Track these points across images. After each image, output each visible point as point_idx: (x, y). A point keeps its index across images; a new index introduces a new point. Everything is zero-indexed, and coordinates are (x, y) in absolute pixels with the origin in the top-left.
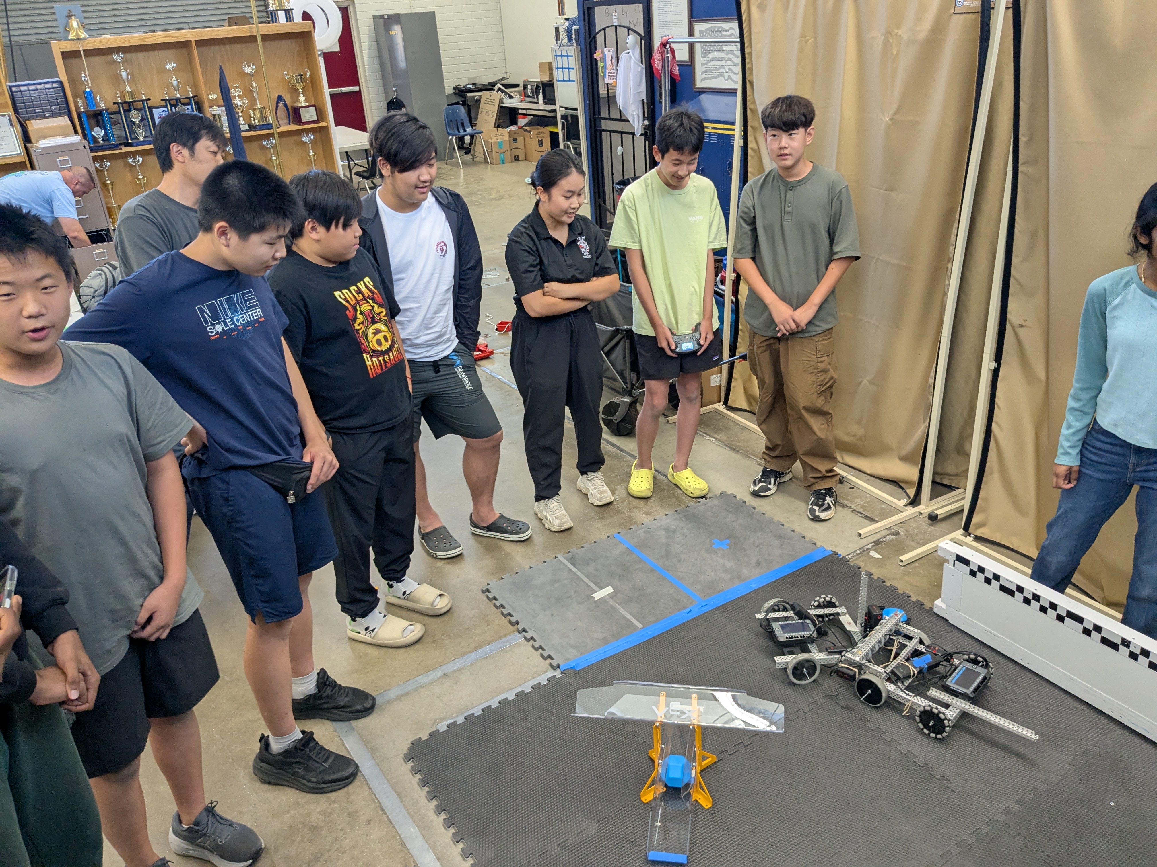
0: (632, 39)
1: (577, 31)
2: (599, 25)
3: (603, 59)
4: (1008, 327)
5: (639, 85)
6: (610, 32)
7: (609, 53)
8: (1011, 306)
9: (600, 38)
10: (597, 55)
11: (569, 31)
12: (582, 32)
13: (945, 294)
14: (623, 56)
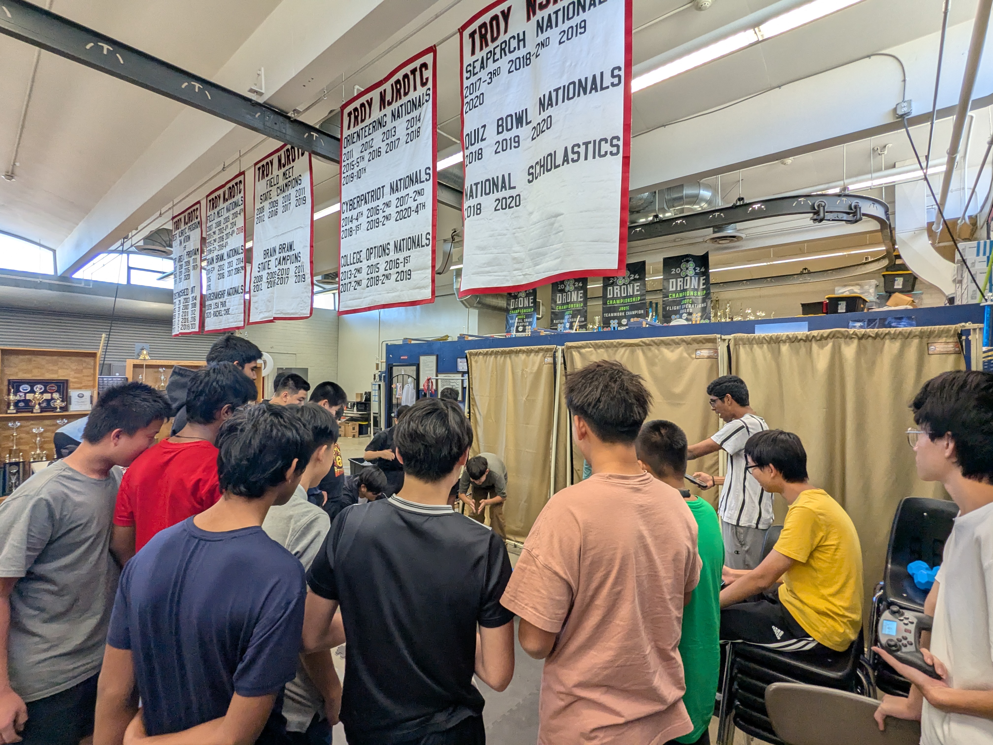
0: (410, 380)
1: (384, 376)
2: (394, 374)
3: (396, 388)
4: (574, 471)
5: (413, 398)
6: (400, 378)
7: (399, 385)
8: (574, 463)
9: (395, 380)
10: (393, 386)
11: (380, 376)
12: (387, 377)
13: (551, 462)
14: (406, 387)
